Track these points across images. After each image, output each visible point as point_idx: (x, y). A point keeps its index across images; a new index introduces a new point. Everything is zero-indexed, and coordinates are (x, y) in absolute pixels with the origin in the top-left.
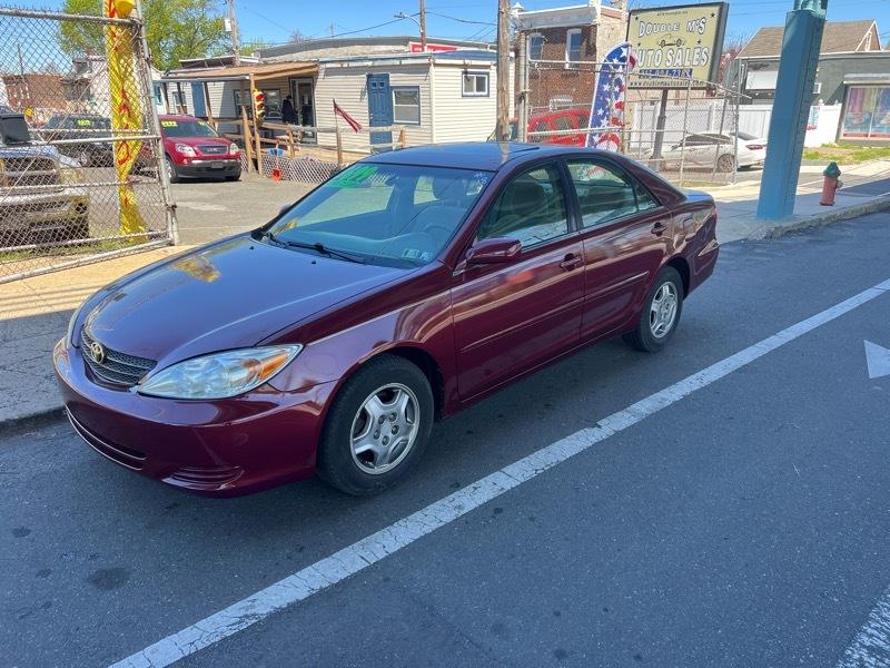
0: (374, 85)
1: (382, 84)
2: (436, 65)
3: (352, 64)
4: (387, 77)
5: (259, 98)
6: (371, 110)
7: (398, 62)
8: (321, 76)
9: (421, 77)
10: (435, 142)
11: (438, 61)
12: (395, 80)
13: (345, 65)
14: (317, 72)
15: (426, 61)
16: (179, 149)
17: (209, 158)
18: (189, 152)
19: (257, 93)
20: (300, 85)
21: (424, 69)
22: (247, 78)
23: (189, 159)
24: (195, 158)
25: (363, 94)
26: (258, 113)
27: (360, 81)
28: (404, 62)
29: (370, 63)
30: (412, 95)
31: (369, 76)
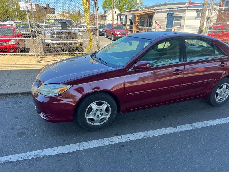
0: (169, 16)
1: (171, 16)
2: (188, 10)
3: (164, 10)
4: (173, 13)
5: (138, 19)
6: (167, 23)
7: (177, 9)
8: (155, 13)
9: (183, 13)
10: (184, 32)
11: (189, 9)
12: (176, 14)
13: (162, 10)
14: (155, 12)
15: (185, 9)
16: (115, 32)
17: (122, 35)
18: (118, 33)
19: (137, 18)
20: (150, 16)
21: (184, 11)
22: (136, 14)
23: (118, 35)
24: (119, 35)
25: (166, 18)
26: (137, 23)
27: (166, 15)
28: (179, 9)
29: (169, 10)
30: (179, 18)
31: (168, 13)
